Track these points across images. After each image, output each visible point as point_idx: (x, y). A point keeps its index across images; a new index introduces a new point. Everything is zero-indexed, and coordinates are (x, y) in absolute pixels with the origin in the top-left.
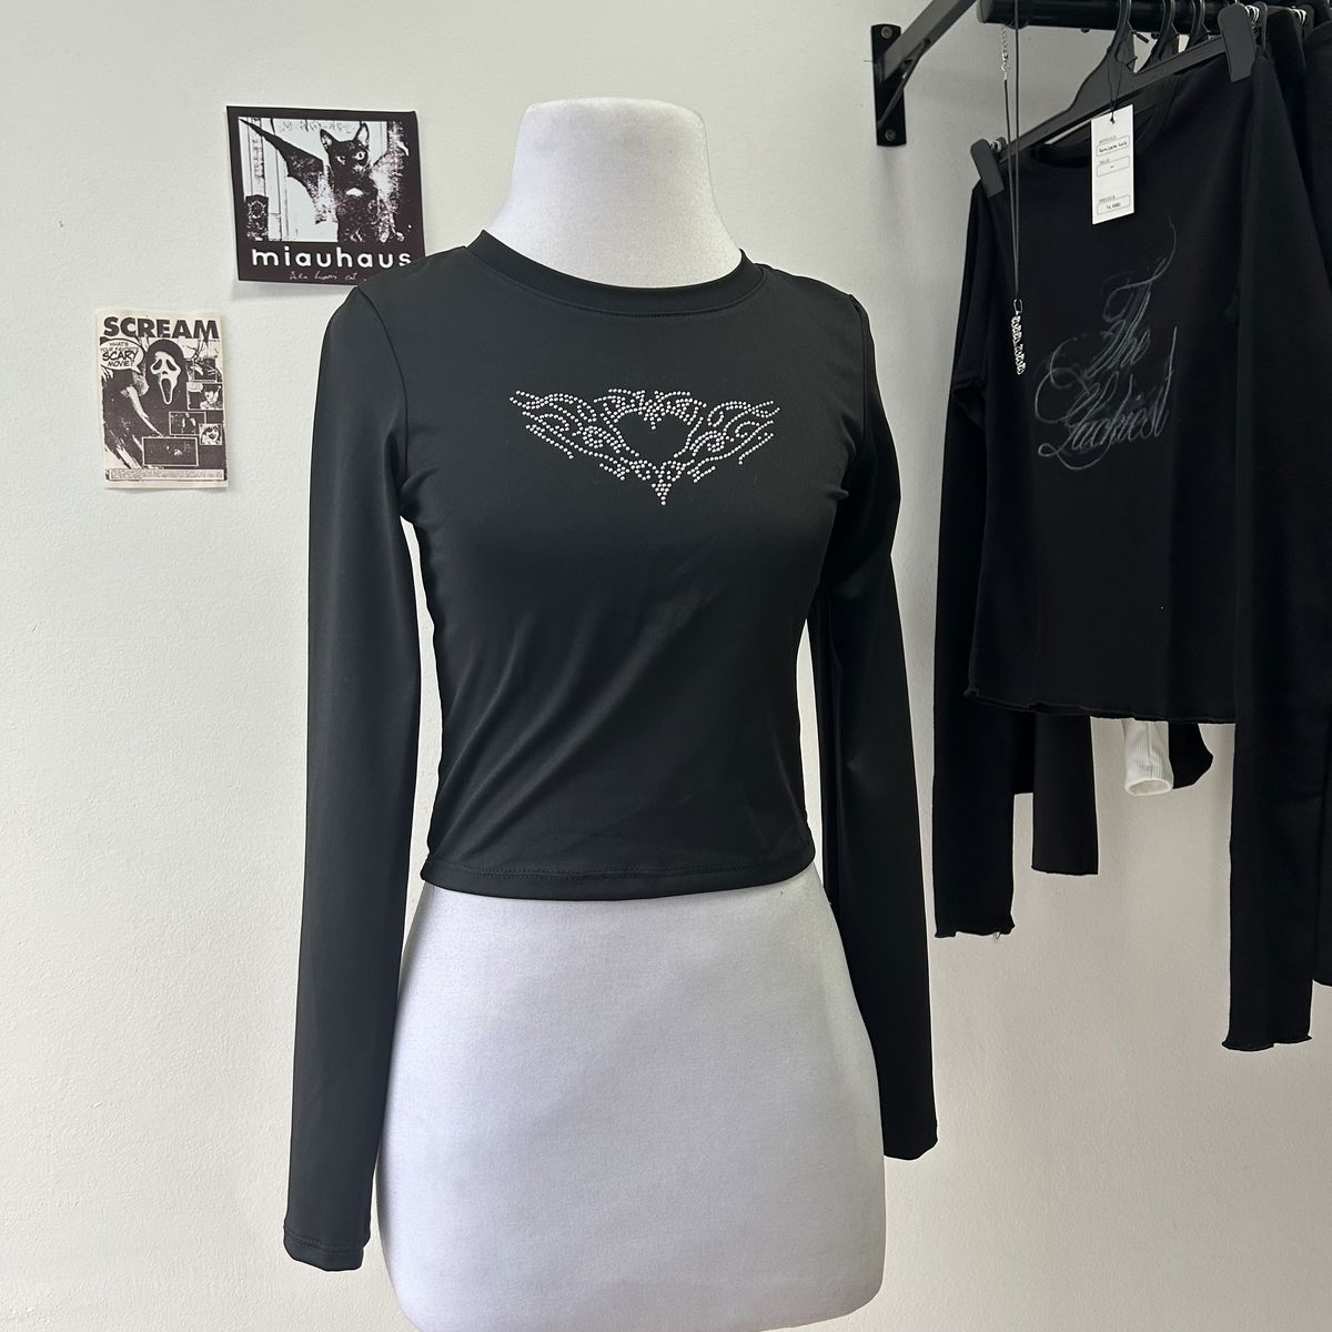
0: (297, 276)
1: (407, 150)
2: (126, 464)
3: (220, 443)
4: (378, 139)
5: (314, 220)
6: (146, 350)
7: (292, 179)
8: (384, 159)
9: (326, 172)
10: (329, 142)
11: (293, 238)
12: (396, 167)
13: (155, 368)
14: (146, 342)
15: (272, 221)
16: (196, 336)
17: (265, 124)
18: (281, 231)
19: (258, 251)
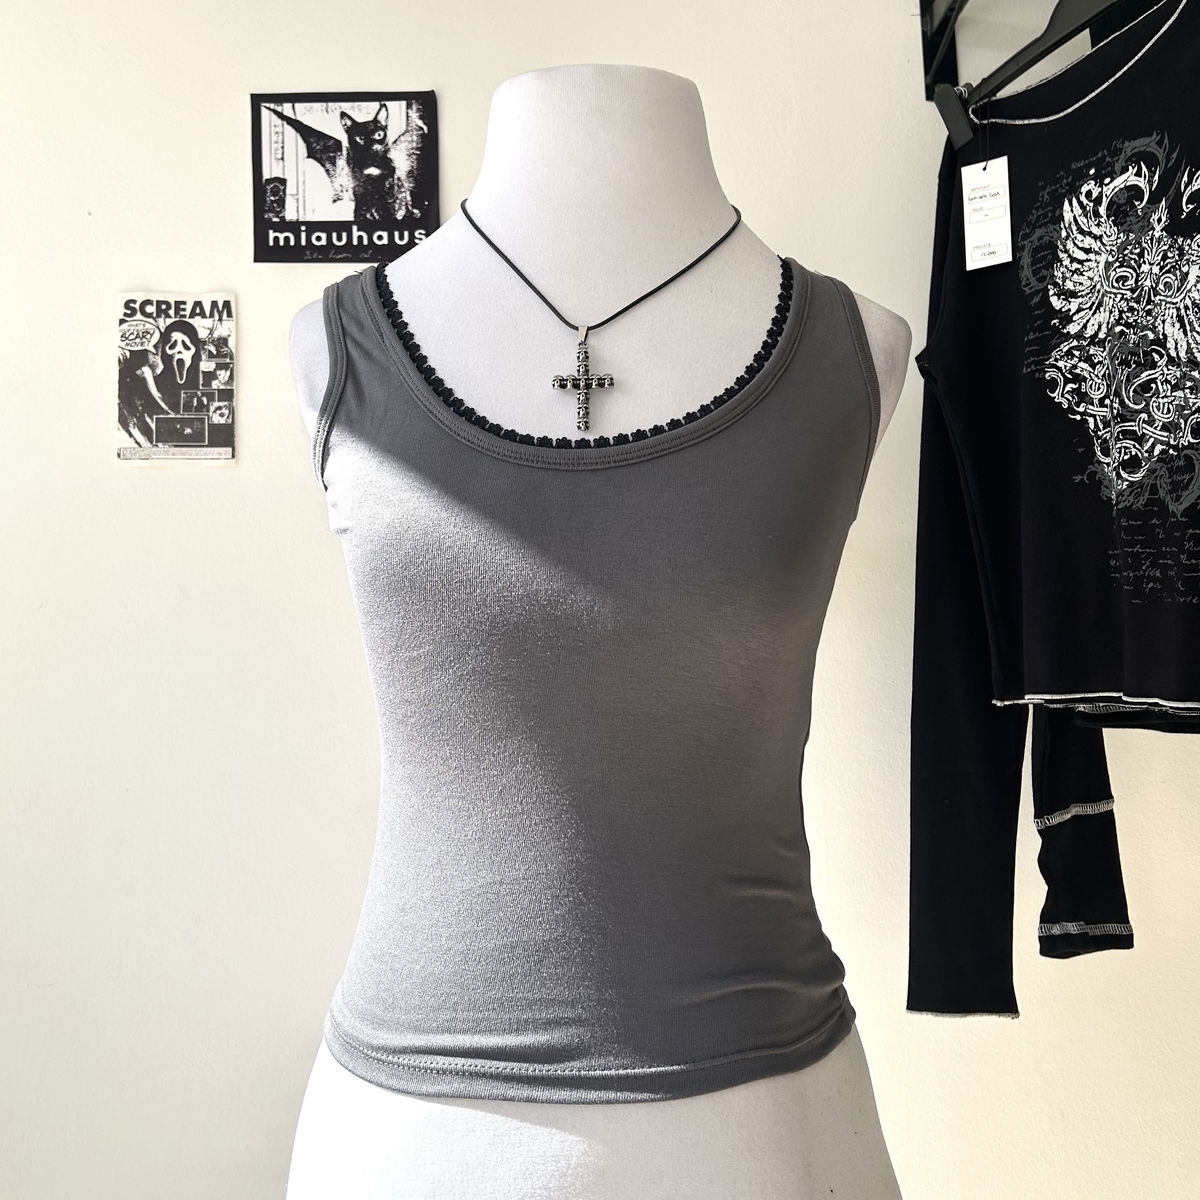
0: (312, 254)
1: (426, 128)
2: (137, 442)
3: (230, 421)
4: (398, 120)
5: (330, 200)
6: (163, 331)
7: (311, 160)
8: (402, 138)
9: (345, 152)
10: (349, 123)
11: (309, 219)
12: (414, 145)
13: (171, 348)
14: (163, 323)
15: (290, 203)
16: (212, 316)
17: (287, 109)
18: (298, 211)
19: (274, 232)
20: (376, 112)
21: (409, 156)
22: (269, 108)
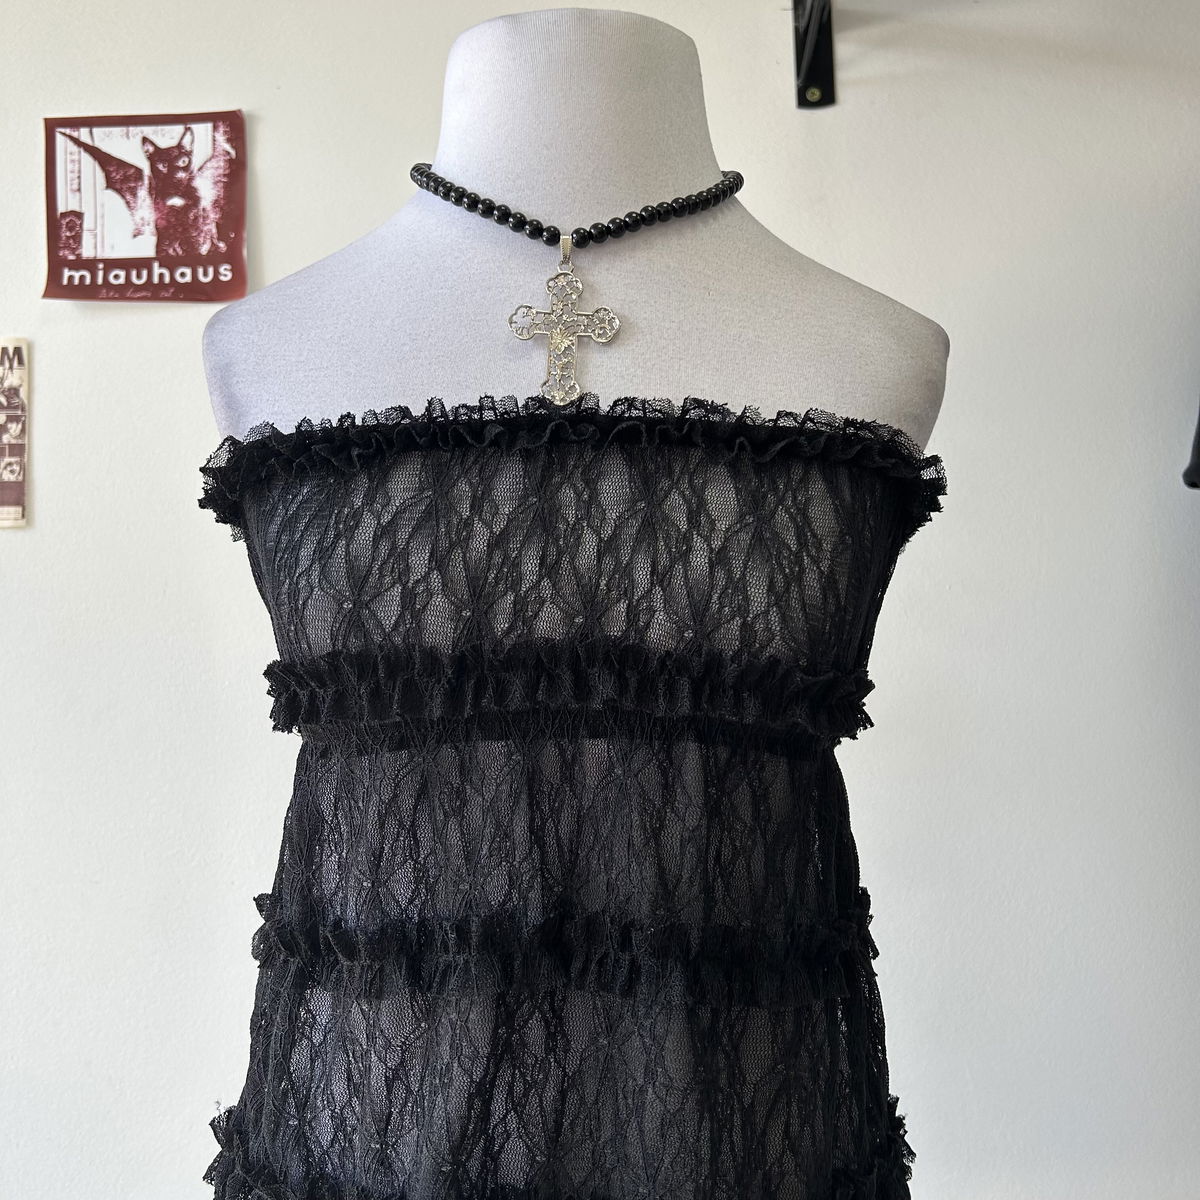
0: (108, 293)
1: (233, 153)
3: (20, 478)
4: (204, 143)
5: (130, 235)
7: (109, 191)
8: (209, 165)
9: (146, 181)
10: (151, 149)
11: (107, 256)
12: (221, 171)
15: (87, 239)
16: (3, 364)
17: (83, 134)
18: (96, 247)
19: (70, 269)
20: (179, 136)
21: (216, 183)
22: (64, 134)
